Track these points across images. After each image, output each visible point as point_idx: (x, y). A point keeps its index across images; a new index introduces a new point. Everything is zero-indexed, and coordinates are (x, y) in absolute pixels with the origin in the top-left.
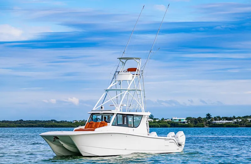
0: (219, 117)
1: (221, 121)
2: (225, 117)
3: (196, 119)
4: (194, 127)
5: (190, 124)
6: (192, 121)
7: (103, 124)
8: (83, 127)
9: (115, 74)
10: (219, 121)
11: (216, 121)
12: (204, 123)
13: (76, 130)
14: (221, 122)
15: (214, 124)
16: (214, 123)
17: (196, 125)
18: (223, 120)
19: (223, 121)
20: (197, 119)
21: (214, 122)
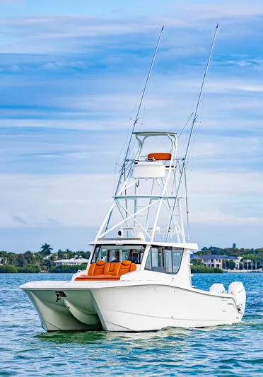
0: (68, 251)
1: (72, 260)
2: (81, 252)
3: (20, 256)
4: (20, 272)
5: (8, 265)
6: (11, 260)
7: (128, 267)
8: (85, 273)
9: (124, 165)
10: (67, 261)
11: (63, 261)
12: (38, 264)
13: (78, 279)
14: (72, 263)
15: (61, 267)
16: (58, 263)
17: (22, 268)
18: (77, 258)
19: (77, 261)
20: (24, 254)
21: (59, 261)
